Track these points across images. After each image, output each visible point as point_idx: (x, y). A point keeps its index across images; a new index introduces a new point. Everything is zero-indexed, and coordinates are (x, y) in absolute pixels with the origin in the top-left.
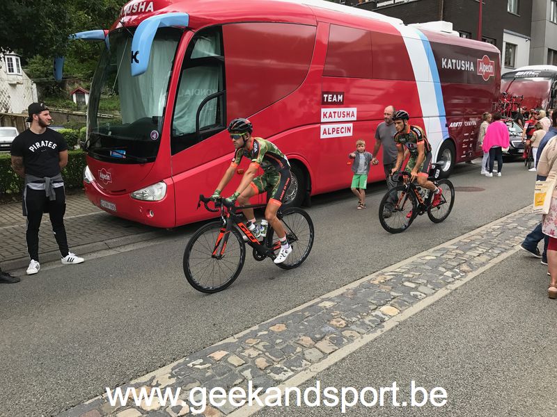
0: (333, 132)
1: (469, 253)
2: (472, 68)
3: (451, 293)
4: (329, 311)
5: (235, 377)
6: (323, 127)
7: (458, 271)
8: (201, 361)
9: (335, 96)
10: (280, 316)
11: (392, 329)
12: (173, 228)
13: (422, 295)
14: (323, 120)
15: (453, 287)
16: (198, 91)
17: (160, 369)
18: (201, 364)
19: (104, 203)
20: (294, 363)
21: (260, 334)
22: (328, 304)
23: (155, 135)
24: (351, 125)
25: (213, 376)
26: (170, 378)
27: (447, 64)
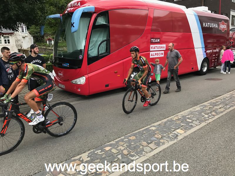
0: (155, 55)
1: (215, 107)
2: (217, 26)
3: (207, 125)
4: (154, 131)
5: (114, 158)
6: (151, 53)
7: (211, 115)
8: (100, 151)
9: (156, 40)
10: (133, 133)
11: (181, 139)
12: (88, 96)
13: (195, 125)
14: (151, 50)
15: (208, 122)
16: (99, 39)
17: (83, 154)
18: (100, 152)
19: (60, 85)
20: (140, 153)
21: (125, 140)
22: (154, 128)
23: (81, 57)
24: (163, 52)
25: (105, 157)
26: (87, 157)
27: (205, 25)
